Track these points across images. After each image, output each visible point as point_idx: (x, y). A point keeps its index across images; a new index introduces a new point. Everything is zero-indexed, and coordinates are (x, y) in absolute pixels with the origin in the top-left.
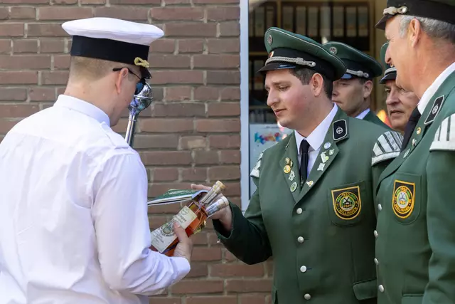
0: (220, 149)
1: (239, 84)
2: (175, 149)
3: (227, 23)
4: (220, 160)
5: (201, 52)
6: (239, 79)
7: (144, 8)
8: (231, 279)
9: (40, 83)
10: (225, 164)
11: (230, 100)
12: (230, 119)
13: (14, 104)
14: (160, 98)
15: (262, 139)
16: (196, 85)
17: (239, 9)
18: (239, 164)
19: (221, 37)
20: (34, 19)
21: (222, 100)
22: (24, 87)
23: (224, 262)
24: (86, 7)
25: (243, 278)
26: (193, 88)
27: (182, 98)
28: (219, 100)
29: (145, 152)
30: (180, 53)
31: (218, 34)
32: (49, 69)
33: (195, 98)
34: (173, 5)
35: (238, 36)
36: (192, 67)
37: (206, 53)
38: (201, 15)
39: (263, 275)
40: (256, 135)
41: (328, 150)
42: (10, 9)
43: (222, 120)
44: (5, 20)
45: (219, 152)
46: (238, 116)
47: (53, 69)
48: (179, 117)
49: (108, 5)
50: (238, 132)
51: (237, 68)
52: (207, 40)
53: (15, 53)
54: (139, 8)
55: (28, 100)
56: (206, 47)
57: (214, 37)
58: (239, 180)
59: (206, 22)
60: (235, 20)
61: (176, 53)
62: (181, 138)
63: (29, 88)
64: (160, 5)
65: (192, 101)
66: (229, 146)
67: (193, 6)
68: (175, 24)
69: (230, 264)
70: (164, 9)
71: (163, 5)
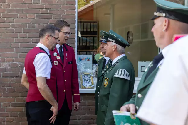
1: (75, 43)
6: (75, 41)
7: (47, 20)
9: (14, 42)
13: (6, 48)
15: (81, 60)
20: (13, 23)
22: (10, 43)
24: (29, 19)
32: (18, 38)
34: (56, 19)
35: (75, 29)
40: (79, 58)
42: (5, 19)
44: (4, 22)
47: (19, 38)
49: (36, 19)
53: (7, 33)
54: (45, 20)
55: (11, 47)
63: (11, 43)
64: (51, 19)
71: (53, 19)
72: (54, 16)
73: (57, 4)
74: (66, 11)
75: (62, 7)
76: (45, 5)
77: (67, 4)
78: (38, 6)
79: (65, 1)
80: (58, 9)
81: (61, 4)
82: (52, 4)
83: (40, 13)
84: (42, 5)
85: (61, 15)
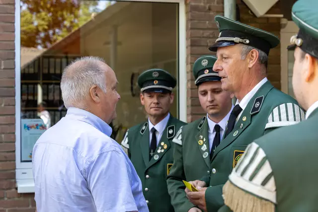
0: (3, 133)
1: (14, 96)
3: (7, 61)
4: (3, 140)
6: (15, 93)
8: (9, 209)
10: (6, 142)
11: (9, 105)
12: (9, 116)
15: (29, 128)
17: (14, 53)
18: (14, 142)
19: (4, 69)
21: (5, 105)
23: (6, 199)
25: (17, 208)
28: (3, 105)
31: (3, 67)
35: (14, 69)
39: (28, 206)
40: (25, 125)
43: (5, 117)
45: (3, 136)
46: (14, 115)
50: (14, 124)
51: (14, 87)
58: (14, 151)
60: (12, 59)
66: (8, 132)
69: (9, 200)
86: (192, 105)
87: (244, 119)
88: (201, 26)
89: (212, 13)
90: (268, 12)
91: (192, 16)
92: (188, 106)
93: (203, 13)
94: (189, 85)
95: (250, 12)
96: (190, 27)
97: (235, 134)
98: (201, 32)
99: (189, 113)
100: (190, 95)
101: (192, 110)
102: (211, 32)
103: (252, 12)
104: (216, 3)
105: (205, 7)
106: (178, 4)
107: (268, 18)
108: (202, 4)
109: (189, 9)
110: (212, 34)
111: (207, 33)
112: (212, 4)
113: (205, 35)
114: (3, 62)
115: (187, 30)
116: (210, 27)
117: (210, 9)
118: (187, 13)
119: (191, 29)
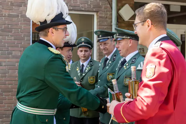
2: (15, 66)
5: (21, 44)
14: (12, 54)
16: (20, 51)
19: (26, 40)
26: (20, 52)
27: (17, 54)
29: (8, 66)
30: (17, 43)
31: (26, 39)
33: (20, 54)
34: (15, 32)
35: (30, 40)
36: (19, 47)
37: (23, 44)
38: (22, 35)
41: (88, 67)
48: (16, 58)
52: (23, 41)
54: (7, 33)
56: (23, 42)
57: (24, 40)
59: (23, 36)
60: (30, 36)
61: (16, 43)
62: (17, 63)
64: (12, 32)
65: (19, 55)
67: (20, 33)
68: (16, 37)
70: (13, 33)
71: (13, 32)
72: (14, 30)
73: (17, 21)
74: (24, 26)
75: (20, 23)
76: (7, 22)
77: (24, 21)
78: (2, 22)
79: (22, 19)
80: (17, 25)
81: (19, 21)
82: (13, 21)
83: (3, 28)
84: (5, 22)
85: (20, 30)
86: (99, 56)
87: (110, 62)
88: (103, 24)
89: (107, 19)
90: (129, 19)
91: (99, 20)
92: (97, 56)
93: (104, 19)
94: (98, 48)
95: (122, 19)
96: (98, 24)
97: (107, 67)
98: (103, 26)
99: (98, 58)
100: (98, 52)
101: (99, 57)
102: (107, 26)
103: (123, 19)
104: (109, 16)
105: (104, 17)
106: (94, 15)
107: (129, 21)
108: (104, 16)
109: (98, 17)
110: (107, 27)
111: (105, 27)
112: (107, 16)
113: (104, 28)
114: (26, 37)
115: (97, 26)
116: (106, 24)
117: (106, 18)
118: (97, 19)
119: (99, 25)
